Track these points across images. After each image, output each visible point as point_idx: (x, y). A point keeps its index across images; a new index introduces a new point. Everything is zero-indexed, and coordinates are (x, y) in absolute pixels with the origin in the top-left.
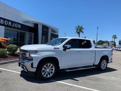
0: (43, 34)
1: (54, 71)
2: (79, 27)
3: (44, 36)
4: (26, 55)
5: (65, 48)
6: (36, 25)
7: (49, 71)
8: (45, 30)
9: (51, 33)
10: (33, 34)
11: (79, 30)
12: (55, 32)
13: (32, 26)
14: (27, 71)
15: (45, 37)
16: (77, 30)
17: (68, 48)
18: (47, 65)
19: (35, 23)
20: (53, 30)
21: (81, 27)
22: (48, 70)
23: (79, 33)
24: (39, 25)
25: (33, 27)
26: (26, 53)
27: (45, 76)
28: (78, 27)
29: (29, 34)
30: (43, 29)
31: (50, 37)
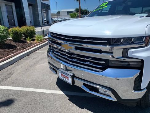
0: (29, 5)
3: (31, 7)
10: (13, 4)
29: (6, 5)
31: (40, 9)
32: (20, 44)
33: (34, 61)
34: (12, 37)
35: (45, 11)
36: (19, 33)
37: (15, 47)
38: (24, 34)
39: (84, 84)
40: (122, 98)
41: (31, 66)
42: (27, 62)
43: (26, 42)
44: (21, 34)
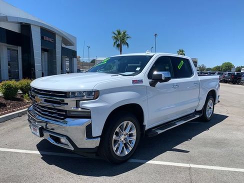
0: (43, 50)
1: (134, 138)
2: (119, 33)
3: (46, 53)
4: (67, 104)
5: (154, 80)
6: (26, 27)
7: (125, 139)
8: (47, 39)
9: (62, 48)
10: (19, 49)
11: (121, 40)
12: (71, 44)
13: (15, 29)
14: (72, 149)
15: (48, 55)
16: (115, 41)
17: (163, 79)
18: (122, 125)
19: (21, 23)
20: (65, 41)
21: (124, 33)
22: (122, 138)
23: (119, 46)
24: (32, 28)
25: (17, 32)
26: (66, 100)
27: (118, 153)
28: (117, 33)
29: (8, 49)
30: (42, 38)
31: (60, 56)
32: (13, 103)
33: (23, 123)
34: (4, 93)
35: (68, 59)
36: (14, 88)
37: (5, 105)
38: (21, 89)
39: (51, 136)
40: (79, 147)
41: (17, 128)
42: (14, 123)
43: (22, 100)
44: (16, 89)
